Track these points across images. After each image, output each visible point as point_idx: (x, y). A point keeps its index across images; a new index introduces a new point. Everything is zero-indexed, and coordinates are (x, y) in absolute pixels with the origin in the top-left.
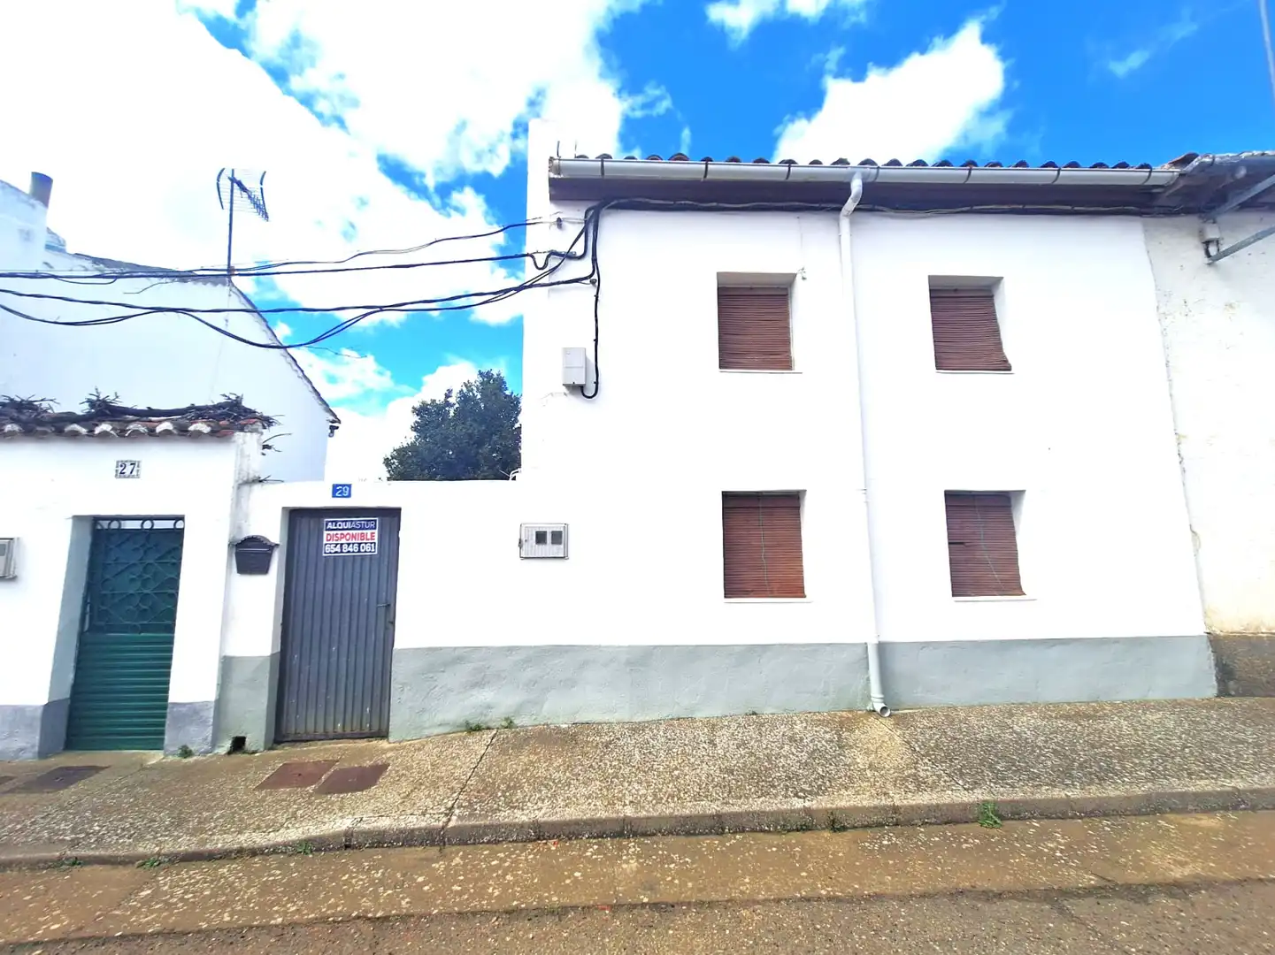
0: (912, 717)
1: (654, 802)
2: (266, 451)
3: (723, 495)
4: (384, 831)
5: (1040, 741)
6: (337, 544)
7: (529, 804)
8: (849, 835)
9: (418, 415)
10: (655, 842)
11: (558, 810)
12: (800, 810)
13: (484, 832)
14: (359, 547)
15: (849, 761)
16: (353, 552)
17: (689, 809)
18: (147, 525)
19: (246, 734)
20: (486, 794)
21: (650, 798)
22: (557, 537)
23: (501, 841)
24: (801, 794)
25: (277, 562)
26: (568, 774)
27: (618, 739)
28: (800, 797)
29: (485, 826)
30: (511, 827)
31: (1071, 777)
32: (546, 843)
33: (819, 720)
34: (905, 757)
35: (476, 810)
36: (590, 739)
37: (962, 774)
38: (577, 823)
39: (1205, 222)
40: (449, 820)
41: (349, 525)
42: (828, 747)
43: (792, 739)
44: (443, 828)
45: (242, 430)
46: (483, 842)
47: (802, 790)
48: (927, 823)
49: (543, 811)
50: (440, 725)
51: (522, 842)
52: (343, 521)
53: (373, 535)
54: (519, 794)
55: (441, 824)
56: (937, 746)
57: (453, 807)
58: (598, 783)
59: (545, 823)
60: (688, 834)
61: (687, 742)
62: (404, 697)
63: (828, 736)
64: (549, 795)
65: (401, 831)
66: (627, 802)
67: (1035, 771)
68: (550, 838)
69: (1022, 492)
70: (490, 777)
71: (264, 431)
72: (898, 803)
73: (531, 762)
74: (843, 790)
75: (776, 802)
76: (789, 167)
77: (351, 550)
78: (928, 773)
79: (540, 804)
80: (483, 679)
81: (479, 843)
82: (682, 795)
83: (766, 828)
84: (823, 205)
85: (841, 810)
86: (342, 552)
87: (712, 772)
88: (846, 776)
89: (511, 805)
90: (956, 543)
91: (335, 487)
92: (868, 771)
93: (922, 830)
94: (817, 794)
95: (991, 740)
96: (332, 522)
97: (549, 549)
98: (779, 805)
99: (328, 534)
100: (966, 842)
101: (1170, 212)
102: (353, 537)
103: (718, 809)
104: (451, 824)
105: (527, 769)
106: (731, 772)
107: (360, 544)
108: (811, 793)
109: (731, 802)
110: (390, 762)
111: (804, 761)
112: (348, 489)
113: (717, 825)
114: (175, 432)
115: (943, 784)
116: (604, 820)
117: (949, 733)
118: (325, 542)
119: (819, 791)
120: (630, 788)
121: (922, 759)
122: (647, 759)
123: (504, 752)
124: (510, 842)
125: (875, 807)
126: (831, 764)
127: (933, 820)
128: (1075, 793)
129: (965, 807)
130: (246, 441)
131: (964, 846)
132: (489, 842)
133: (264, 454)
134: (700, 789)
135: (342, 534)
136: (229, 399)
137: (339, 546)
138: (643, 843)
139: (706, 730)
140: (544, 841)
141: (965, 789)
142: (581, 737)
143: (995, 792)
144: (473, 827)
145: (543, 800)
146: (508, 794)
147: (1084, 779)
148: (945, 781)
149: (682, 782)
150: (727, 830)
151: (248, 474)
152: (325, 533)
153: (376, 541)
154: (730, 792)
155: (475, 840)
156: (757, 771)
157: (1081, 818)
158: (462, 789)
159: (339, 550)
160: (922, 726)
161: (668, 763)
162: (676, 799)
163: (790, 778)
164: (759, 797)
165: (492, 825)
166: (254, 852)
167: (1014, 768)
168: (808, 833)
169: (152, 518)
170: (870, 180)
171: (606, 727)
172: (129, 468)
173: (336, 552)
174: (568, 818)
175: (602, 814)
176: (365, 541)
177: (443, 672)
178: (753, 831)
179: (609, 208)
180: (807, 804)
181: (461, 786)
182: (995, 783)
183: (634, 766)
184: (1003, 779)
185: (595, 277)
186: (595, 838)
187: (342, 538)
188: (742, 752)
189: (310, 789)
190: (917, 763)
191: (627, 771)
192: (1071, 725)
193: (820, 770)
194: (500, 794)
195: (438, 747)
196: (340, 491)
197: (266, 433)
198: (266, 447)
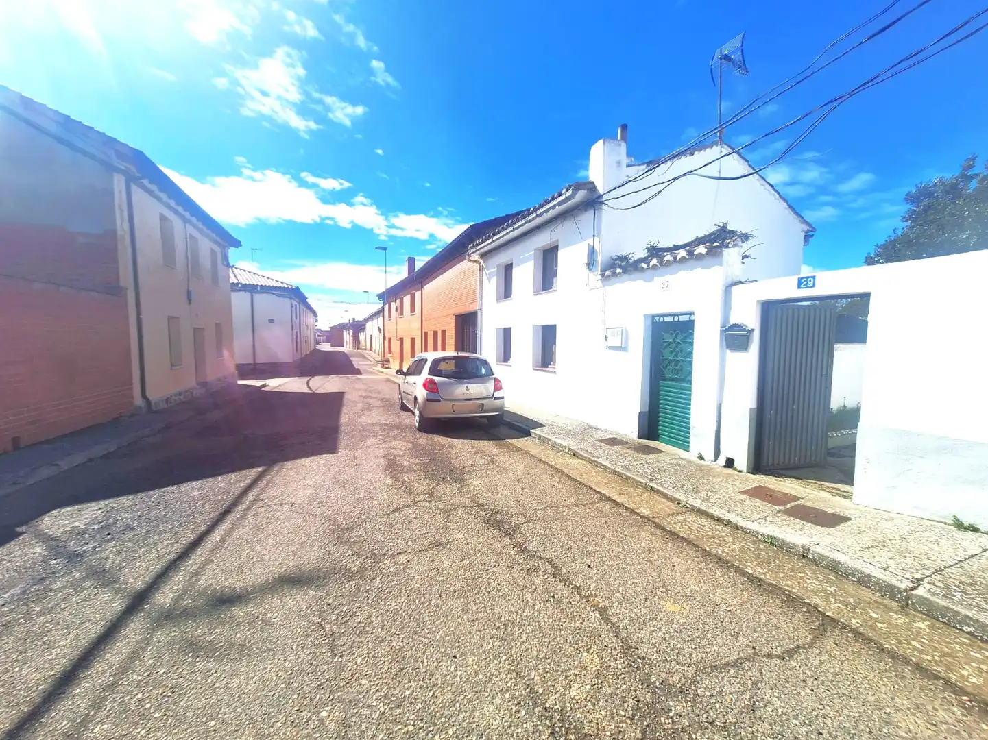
2: (745, 260)
18: (676, 319)
19: (735, 458)
35: (954, 596)
40: (915, 588)
44: (907, 591)
45: (727, 247)
55: (904, 586)
57: (922, 579)
70: (983, 577)
71: (743, 245)
81: (956, 627)
91: (800, 281)
104: (916, 592)
110: (853, 518)
112: (812, 280)
114: (687, 257)
130: (731, 255)
133: (743, 263)
136: (719, 226)
144: (948, 608)
151: (732, 278)
155: (949, 621)
158: (937, 571)
166: (737, 527)
169: (678, 315)
172: (666, 284)
177: (922, 457)
181: (936, 568)
195: (911, 525)
196: (805, 283)
197: (745, 246)
198: (745, 257)
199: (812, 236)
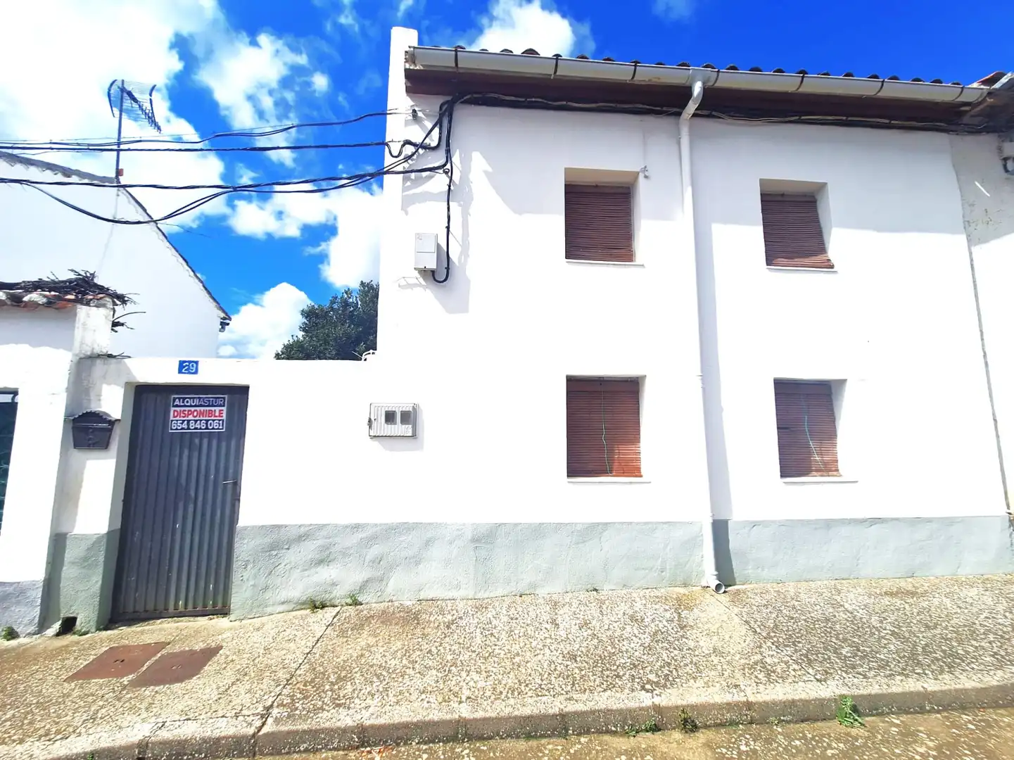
0: (744, 593)
1: (493, 697)
2: (117, 328)
3: (567, 380)
4: (186, 741)
5: (874, 621)
6: (184, 421)
7: (357, 701)
8: (702, 737)
9: (306, 318)
10: (490, 749)
11: (387, 708)
12: (649, 707)
13: (301, 738)
14: (207, 424)
15: (692, 644)
16: (201, 429)
17: (530, 706)
19: (78, 614)
20: (313, 687)
21: (488, 693)
22: (408, 417)
23: (321, 749)
24: (648, 687)
25: (120, 438)
26: (405, 662)
27: (461, 618)
28: (647, 691)
29: (304, 732)
30: (331, 732)
31: (919, 664)
32: (369, 752)
33: (657, 597)
34: (748, 639)
35: (297, 709)
36: (432, 619)
37: (810, 662)
38: (406, 726)
39: (1003, 141)
40: (264, 724)
41: (196, 401)
42: (670, 628)
43: (632, 618)
44: (254, 735)
45: (88, 304)
46: (300, 751)
47: (649, 681)
48: (783, 721)
49: (371, 710)
50: (283, 603)
51: (344, 750)
52: (190, 398)
53: (221, 412)
54: (349, 688)
55: (251, 731)
56: (776, 626)
57: (271, 706)
58: (434, 672)
59: (372, 727)
60: (529, 737)
61: (529, 622)
62: (246, 575)
63: (668, 615)
64: (381, 689)
65: (204, 741)
66: (464, 699)
67: (882, 657)
68: (376, 745)
69: (844, 381)
70: (322, 664)
71: (114, 307)
72: (752, 699)
73: (368, 645)
74: (692, 681)
75: (623, 697)
76: (635, 66)
77: (199, 427)
78: (775, 660)
79: (369, 701)
80: (328, 557)
81: (294, 752)
82: (523, 688)
83: (613, 729)
84: (665, 109)
85: (694, 707)
86: (188, 429)
87: (554, 658)
88: (691, 662)
89: (337, 702)
90: (784, 428)
91: (181, 364)
92: (713, 657)
93: (780, 730)
94: (665, 686)
95: (827, 620)
96: (179, 399)
97: (399, 429)
98: (626, 701)
99: (175, 411)
100: (830, 747)
101: (974, 130)
102: (201, 413)
103: (562, 707)
104: (265, 730)
105: (362, 655)
106: (573, 658)
107: (207, 421)
108: (657, 684)
109: (575, 696)
110: (224, 644)
111: (647, 645)
112: (195, 365)
113: (560, 726)
114: (7, 302)
115: (793, 673)
116: (438, 722)
117: (784, 611)
118: (171, 418)
119: (667, 682)
120: (468, 678)
121: (765, 642)
122: (488, 642)
123: (343, 633)
124: (330, 750)
125: (729, 704)
126: (675, 649)
127: (789, 718)
128: (932, 685)
129: (821, 703)
130: (92, 316)
131: (829, 752)
132: (306, 750)
133: (114, 331)
134: (542, 680)
135: (189, 411)
136: (79, 275)
137: (186, 422)
138: (478, 750)
139: (548, 608)
140: (368, 749)
141: (818, 680)
142: (424, 616)
143: (850, 684)
144: (289, 733)
145: (373, 695)
146: (336, 687)
147: (933, 667)
148: (794, 670)
149: (524, 671)
150: (570, 732)
151: (93, 349)
152: (173, 409)
153: (224, 417)
154: (573, 684)
155: (290, 748)
156: (600, 657)
157: (938, 712)
158: (288, 681)
159: (186, 427)
160: (757, 604)
161: (509, 647)
162: (516, 693)
163: (635, 666)
164: (605, 690)
165: (311, 730)
167: (860, 654)
168: (658, 735)
170: (710, 84)
171: (449, 605)
173: (182, 429)
174: (397, 720)
175: (435, 716)
176: (213, 418)
177: (288, 549)
178: (600, 732)
179: (462, 102)
180: (657, 700)
181: (288, 676)
182: (846, 672)
183: (475, 651)
184: (854, 667)
185: (448, 166)
186: (426, 743)
187: (189, 415)
188: (585, 634)
189: (125, 680)
190: (761, 647)
191: (466, 657)
192: (898, 602)
193: (665, 656)
194: (327, 687)
195: (277, 627)
196: (186, 368)
197: (120, 310)
198: (115, 324)
199: (228, 324)
